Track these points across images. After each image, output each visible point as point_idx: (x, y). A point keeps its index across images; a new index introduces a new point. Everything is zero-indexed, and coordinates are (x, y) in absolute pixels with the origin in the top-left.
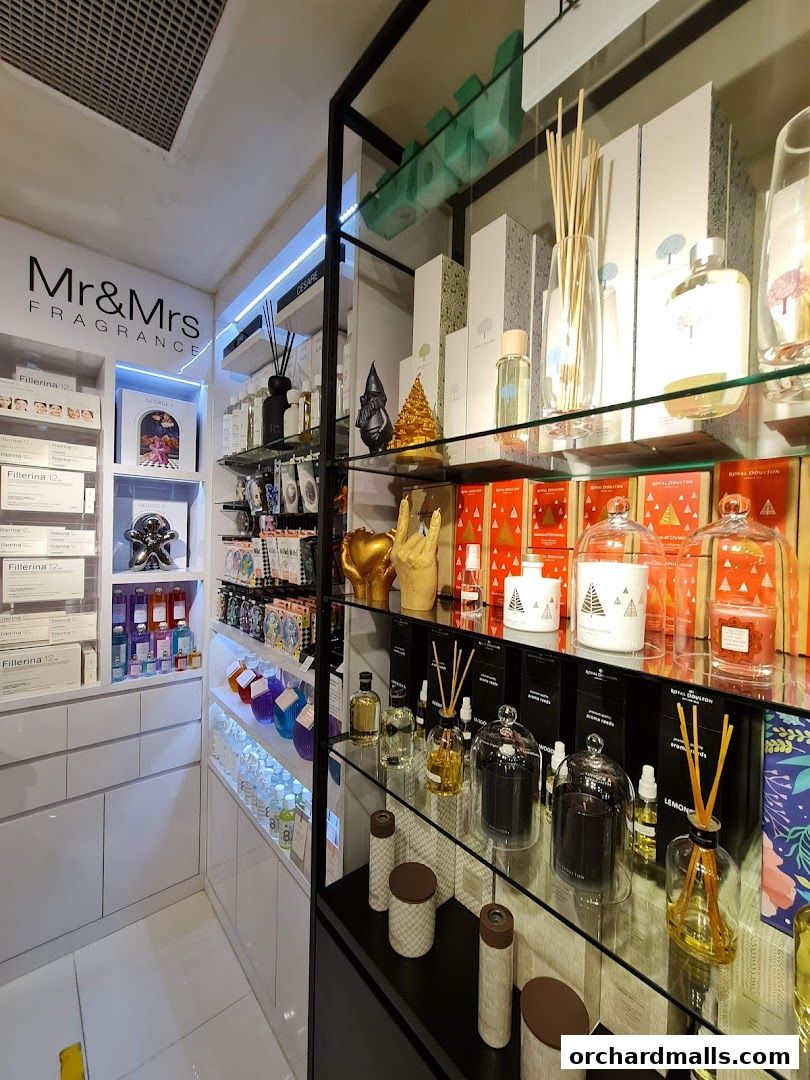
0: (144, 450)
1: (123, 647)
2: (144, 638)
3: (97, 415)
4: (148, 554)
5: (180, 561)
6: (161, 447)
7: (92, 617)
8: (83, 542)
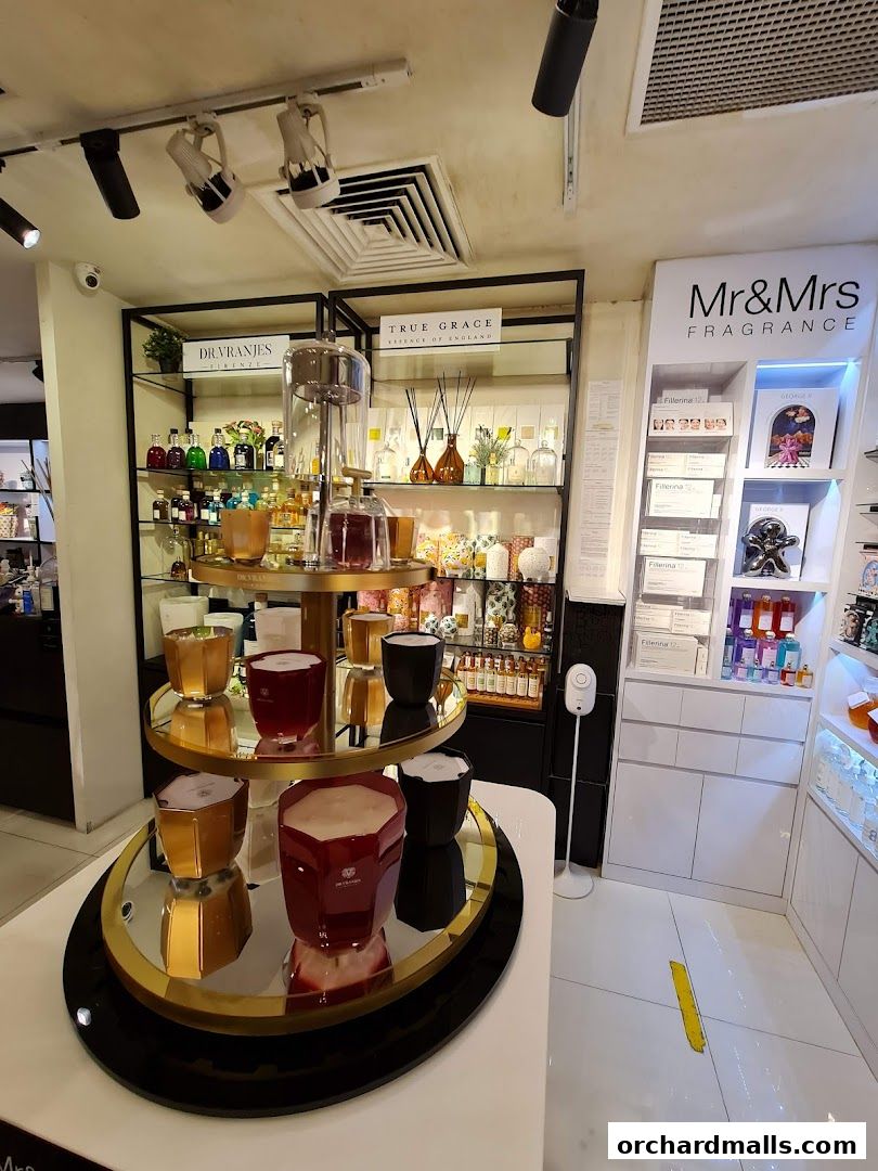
0: (774, 450)
1: (731, 647)
2: (750, 644)
3: (729, 423)
4: (765, 559)
5: (795, 570)
6: (791, 446)
7: (705, 616)
8: (704, 545)
